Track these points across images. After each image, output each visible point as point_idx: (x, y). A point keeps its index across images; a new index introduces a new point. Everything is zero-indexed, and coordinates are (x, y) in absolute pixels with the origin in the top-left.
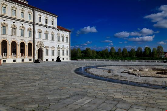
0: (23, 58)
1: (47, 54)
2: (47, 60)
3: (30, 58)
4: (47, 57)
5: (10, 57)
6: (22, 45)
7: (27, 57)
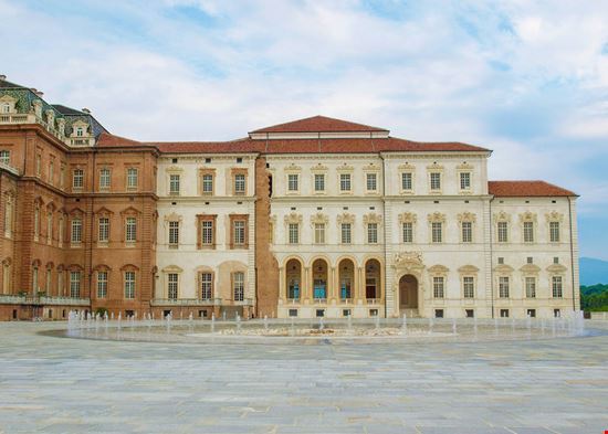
0: (347, 305)
1: (439, 292)
2: (439, 313)
3: (373, 306)
4: (439, 304)
5: (307, 302)
6: (347, 266)
7: (360, 302)
